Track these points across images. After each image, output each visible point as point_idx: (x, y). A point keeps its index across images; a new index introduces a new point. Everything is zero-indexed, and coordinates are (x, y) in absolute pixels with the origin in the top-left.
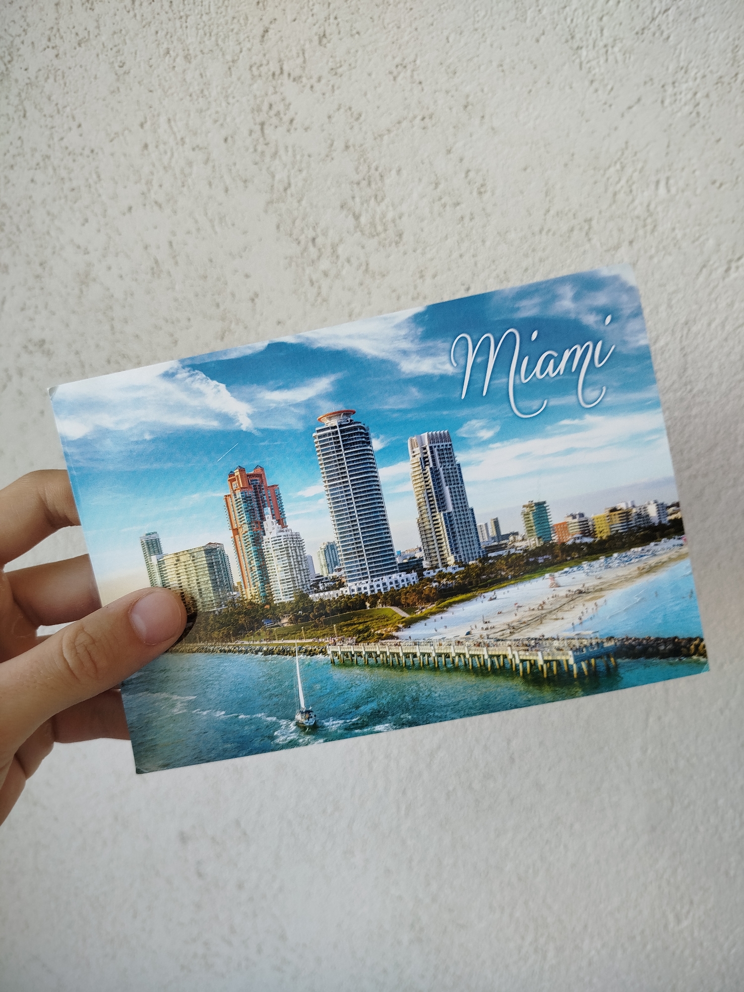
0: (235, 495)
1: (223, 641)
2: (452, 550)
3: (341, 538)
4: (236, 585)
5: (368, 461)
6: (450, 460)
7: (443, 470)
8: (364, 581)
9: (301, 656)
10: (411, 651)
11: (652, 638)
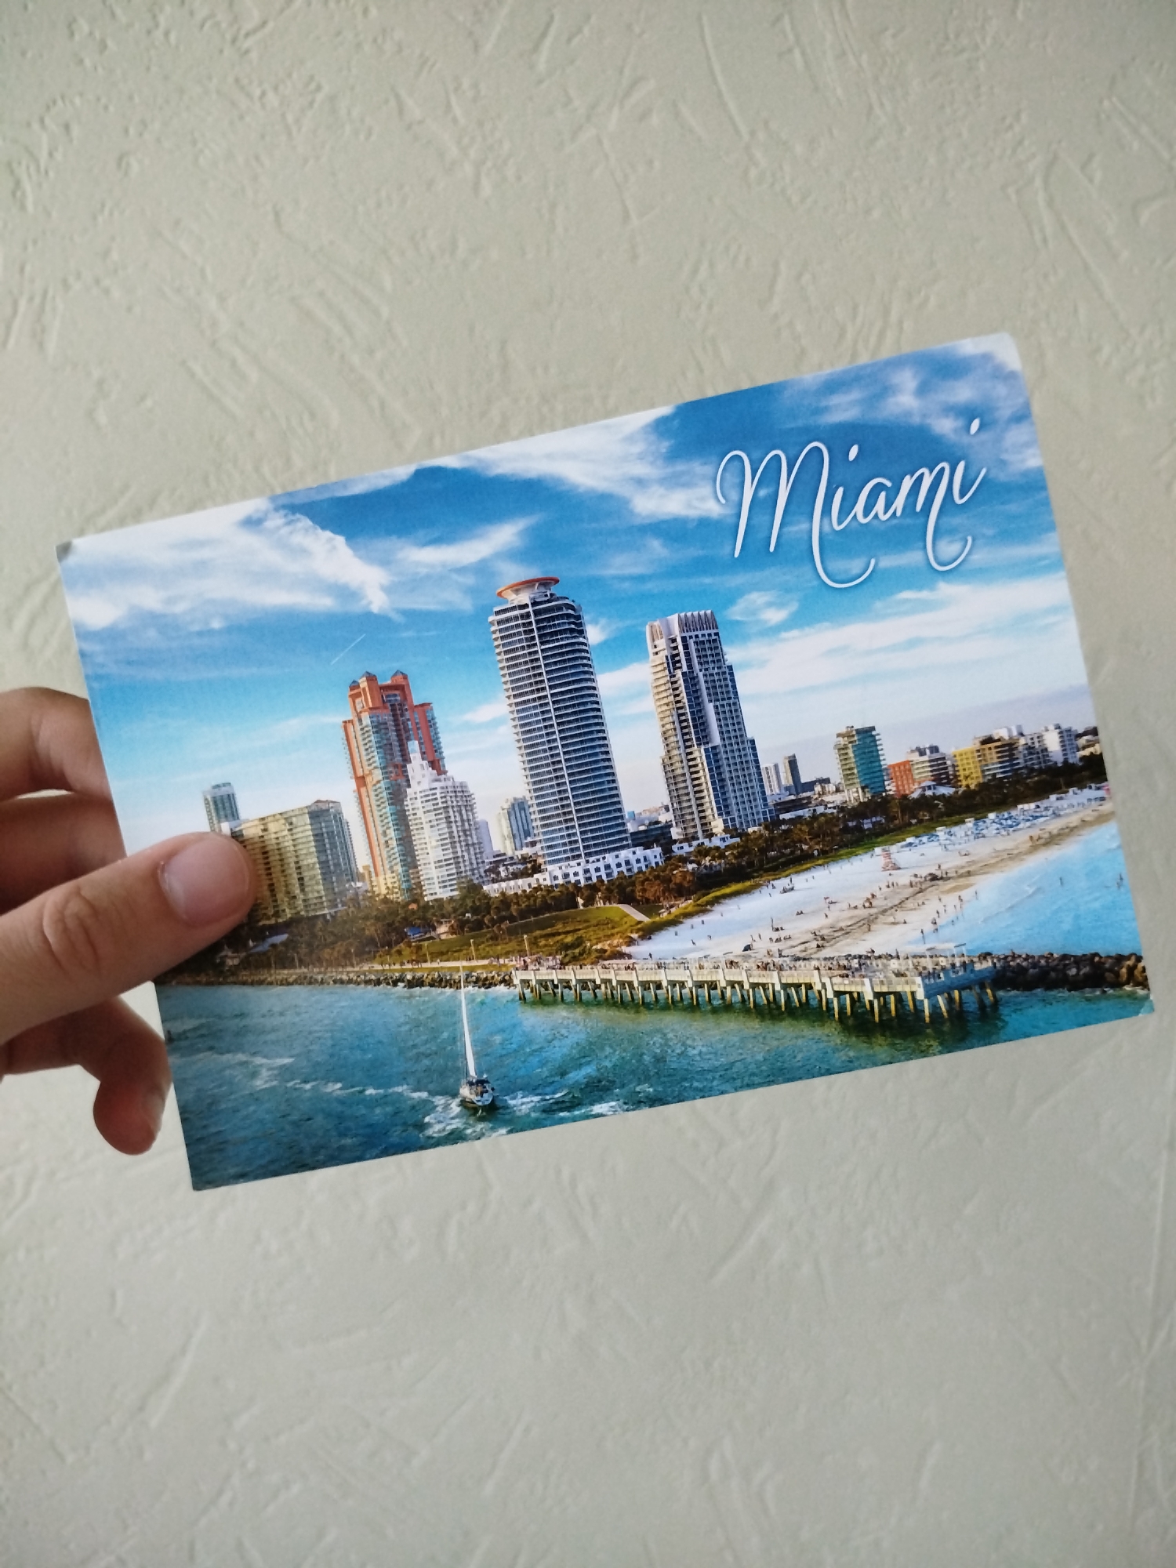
0: (360, 720)
1: (339, 965)
2: (719, 809)
3: (536, 790)
4: (361, 870)
5: (580, 662)
6: (715, 659)
7: (705, 675)
8: (573, 863)
9: (470, 988)
10: (653, 979)
11: (1055, 956)
